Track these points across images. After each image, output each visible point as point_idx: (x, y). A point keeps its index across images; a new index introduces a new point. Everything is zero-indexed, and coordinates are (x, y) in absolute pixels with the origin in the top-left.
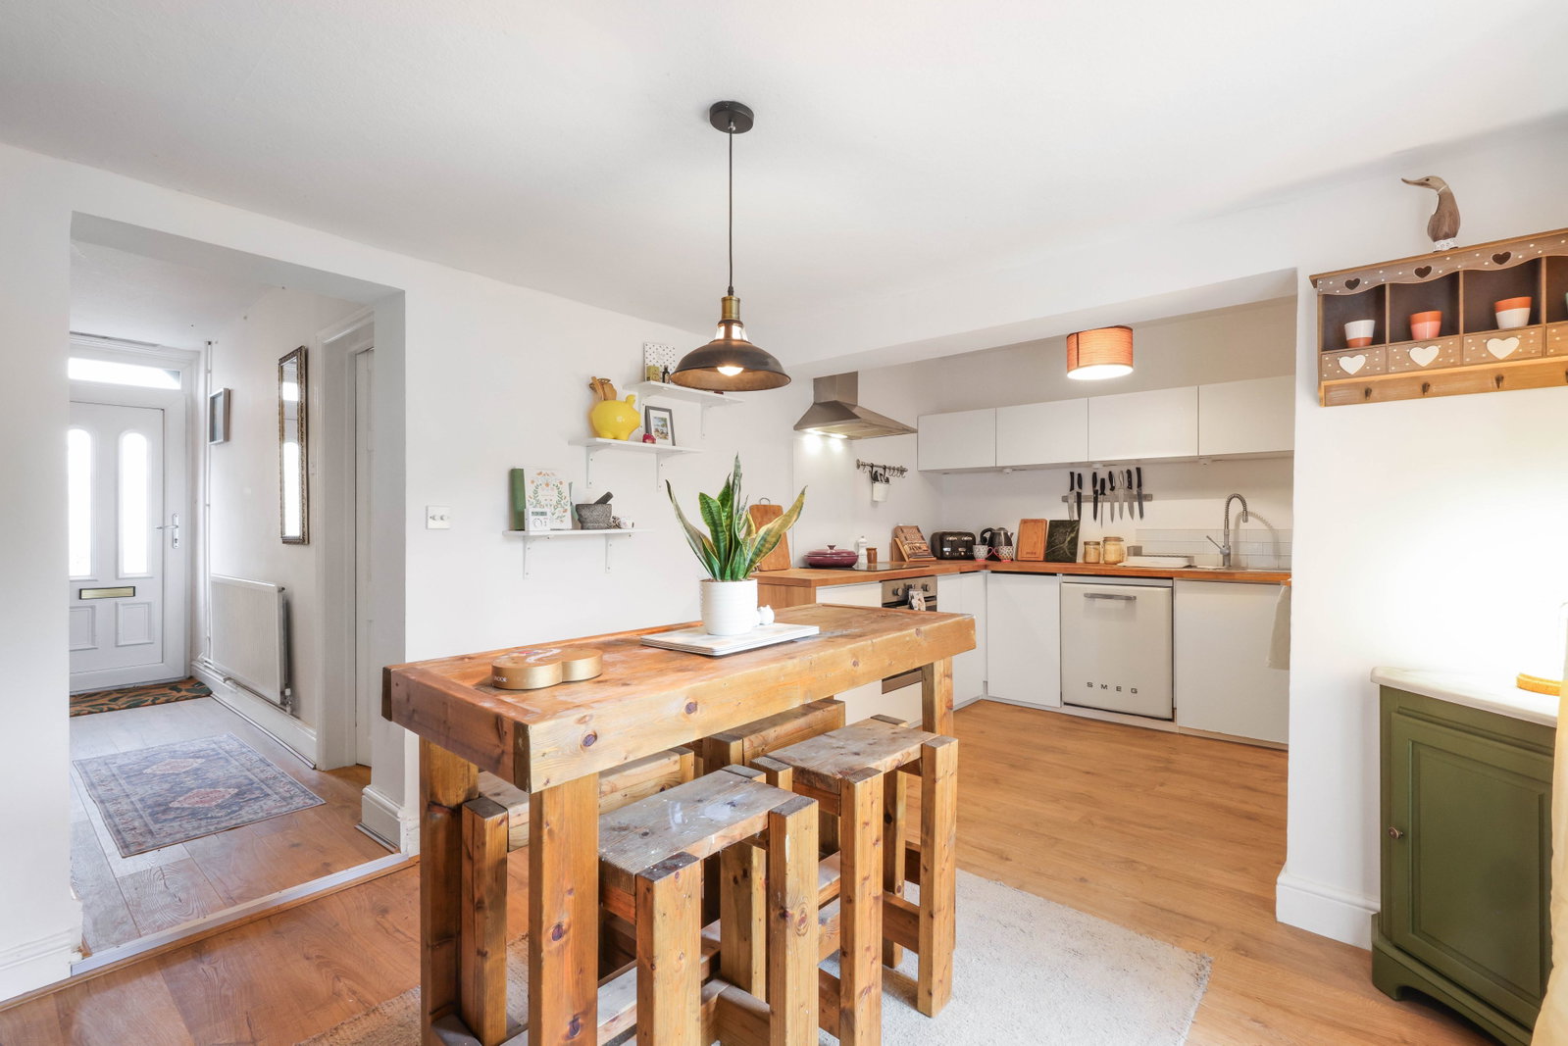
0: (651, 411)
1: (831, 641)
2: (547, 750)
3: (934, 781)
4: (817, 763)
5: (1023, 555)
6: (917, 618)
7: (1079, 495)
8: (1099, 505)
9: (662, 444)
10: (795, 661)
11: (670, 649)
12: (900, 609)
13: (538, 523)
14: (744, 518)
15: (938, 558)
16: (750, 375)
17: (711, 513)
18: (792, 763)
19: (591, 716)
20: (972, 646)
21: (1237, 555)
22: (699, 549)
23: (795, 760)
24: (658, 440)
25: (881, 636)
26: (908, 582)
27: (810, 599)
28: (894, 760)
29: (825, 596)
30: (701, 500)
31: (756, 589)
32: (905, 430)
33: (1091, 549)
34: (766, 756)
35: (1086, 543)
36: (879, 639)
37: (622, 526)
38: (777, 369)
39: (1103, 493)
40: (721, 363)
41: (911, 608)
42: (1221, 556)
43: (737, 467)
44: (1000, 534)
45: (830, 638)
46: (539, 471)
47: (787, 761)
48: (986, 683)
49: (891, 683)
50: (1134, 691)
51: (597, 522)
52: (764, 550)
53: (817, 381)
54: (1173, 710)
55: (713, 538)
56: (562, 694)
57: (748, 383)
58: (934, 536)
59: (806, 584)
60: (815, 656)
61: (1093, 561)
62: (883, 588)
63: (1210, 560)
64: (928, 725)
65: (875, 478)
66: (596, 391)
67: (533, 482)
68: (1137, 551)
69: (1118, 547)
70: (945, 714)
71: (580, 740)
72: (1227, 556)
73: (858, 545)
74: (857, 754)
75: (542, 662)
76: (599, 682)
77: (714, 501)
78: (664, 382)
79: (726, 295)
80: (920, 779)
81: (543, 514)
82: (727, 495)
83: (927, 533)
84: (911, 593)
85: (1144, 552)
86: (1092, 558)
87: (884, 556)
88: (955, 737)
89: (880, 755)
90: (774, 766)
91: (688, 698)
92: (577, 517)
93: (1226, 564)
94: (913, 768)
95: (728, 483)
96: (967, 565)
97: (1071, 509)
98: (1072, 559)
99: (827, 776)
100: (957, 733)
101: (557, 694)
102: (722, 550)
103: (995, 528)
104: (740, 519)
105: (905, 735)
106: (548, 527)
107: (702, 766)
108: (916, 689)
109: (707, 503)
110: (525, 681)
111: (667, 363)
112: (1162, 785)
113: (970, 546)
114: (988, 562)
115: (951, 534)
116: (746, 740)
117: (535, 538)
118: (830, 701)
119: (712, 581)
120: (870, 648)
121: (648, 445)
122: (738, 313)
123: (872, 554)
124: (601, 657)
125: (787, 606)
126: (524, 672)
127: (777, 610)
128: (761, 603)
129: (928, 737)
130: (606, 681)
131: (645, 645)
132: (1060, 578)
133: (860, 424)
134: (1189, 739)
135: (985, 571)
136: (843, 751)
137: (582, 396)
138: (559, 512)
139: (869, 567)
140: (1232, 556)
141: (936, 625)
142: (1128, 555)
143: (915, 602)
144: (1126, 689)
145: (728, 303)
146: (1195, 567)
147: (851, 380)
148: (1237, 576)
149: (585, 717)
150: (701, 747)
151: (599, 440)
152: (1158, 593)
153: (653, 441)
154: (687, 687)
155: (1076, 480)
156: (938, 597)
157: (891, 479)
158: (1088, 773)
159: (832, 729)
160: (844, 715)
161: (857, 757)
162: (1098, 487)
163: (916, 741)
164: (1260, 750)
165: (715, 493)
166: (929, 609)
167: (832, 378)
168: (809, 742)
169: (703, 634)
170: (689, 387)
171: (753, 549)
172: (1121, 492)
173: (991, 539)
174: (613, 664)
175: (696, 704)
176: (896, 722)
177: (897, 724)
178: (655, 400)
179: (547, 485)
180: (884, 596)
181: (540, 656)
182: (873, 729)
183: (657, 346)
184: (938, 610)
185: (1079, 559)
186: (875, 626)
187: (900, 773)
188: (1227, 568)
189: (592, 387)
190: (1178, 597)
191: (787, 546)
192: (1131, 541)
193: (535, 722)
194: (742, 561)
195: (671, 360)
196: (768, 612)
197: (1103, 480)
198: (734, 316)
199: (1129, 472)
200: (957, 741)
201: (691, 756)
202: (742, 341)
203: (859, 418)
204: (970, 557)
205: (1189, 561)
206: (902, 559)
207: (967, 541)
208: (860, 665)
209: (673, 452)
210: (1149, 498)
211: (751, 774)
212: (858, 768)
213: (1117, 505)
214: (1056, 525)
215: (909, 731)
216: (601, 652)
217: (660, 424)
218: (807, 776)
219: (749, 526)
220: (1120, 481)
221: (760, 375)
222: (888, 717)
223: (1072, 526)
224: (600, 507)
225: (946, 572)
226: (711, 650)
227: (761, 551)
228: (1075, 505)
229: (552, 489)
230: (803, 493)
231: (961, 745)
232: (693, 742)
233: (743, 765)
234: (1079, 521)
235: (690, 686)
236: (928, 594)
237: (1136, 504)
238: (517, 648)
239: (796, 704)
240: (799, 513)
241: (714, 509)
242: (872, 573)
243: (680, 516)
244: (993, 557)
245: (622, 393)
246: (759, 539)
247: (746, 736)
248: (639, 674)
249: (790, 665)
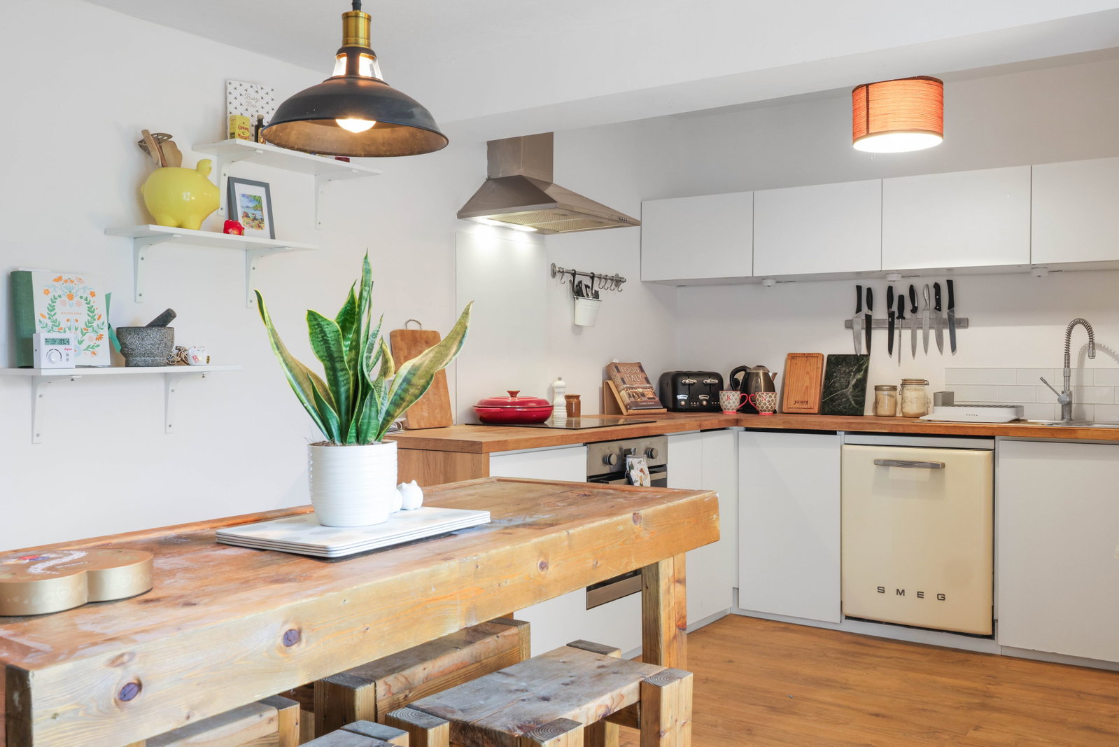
0: (237, 186)
1: (508, 532)
2: (59, 709)
3: (658, 735)
4: (490, 713)
5: (790, 405)
6: (635, 497)
7: (868, 319)
8: (896, 332)
9: (252, 236)
10: (453, 563)
11: (261, 548)
12: (613, 484)
13: (55, 356)
14: (376, 348)
15: (669, 410)
16: (386, 133)
17: (325, 341)
18: (449, 716)
19: (132, 655)
20: (714, 538)
21: (1080, 404)
22: (307, 396)
23: (453, 712)
24: (247, 230)
25: (582, 525)
26: (626, 445)
27: (480, 471)
28: (600, 706)
29: (502, 466)
30: (309, 321)
31: (395, 456)
32: (623, 221)
33: (884, 395)
34: (409, 706)
35: (877, 388)
36: (579, 529)
37: (191, 360)
38: (426, 123)
39: (901, 316)
40: (343, 115)
41: (630, 482)
42: (1060, 406)
43: (367, 271)
44: (757, 374)
45: (506, 528)
46: (57, 275)
47: (442, 713)
48: (737, 590)
49: (600, 592)
50: (941, 597)
51: (150, 354)
52: (408, 398)
53: (493, 146)
54: (994, 622)
55: (329, 380)
56: (88, 622)
57: (383, 144)
58: (664, 377)
59: (474, 448)
60: (483, 555)
61: (887, 413)
62: (588, 452)
63: (1045, 413)
64: (651, 653)
65: (578, 291)
66: (149, 153)
67: (47, 292)
68: (946, 399)
69: (921, 393)
70: (675, 637)
71: (114, 692)
72: (1067, 406)
73: (552, 391)
74: (545, 699)
75: (55, 572)
76: (147, 601)
77: (329, 323)
78: (257, 140)
79: (350, 9)
80: (637, 732)
81: (63, 342)
82: (350, 316)
83: (654, 374)
84: (630, 460)
85: (957, 400)
86: (885, 409)
87: (591, 407)
88: (689, 670)
89: (580, 700)
90: (421, 722)
91: (285, 623)
92: (118, 347)
93: (1066, 416)
94: (627, 717)
95: (352, 297)
96: (710, 419)
97: (857, 338)
98: (858, 410)
99: (501, 734)
100: (693, 663)
101: (78, 621)
102: (343, 397)
103: (751, 365)
104: (370, 350)
105: (616, 669)
106: (72, 364)
107: (312, 724)
108: (632, 605)
109: (319, 325)
110: (26, 602)
111: (262, 113)
112: (977, 728)
113: (715, 391)
114: (742, 416)
115: (689, 375)
116: (380, 683)
117: (50, 380)
118: (507, 621)
119: (327, 445)
120: (566, 543)
121: (233, 236)
122: (368, 38)
123: (573, 405)
124: (151, 563)
125: (445, 482)
126: (24, 587)
127: (428, 488)
128: (403, 477)
129: (650, 671)
130: (158, 600)
131: (222, 543)
132: (841, 437)
133: (556, 211)
134: (1013, 662)
135: (735, 428)
136: (525, 695)
137: (127, 160)
138: (89, 339)
139: (569, 423)
140: (1074, 406)
141: (662, 507)
142: (935, 405)
143: (635, 474)
144: (930, 595)
145: (352, 21)
146: (1025, 421)
147: (542, 145)
148: (1080, 435)
149: (122, 655)
150: (311, 697)
151: (153, 228)
152: (973, 459)
153: (240, 231)
154: (285, 606)
155: (864, 297)
156: (668, 466)
157: (602, 293)
158: (877, 715)
159: (510, 664)
160: (529, 641)
161: (545, 704)
162: (895, 308)
163: (632, 677)
164: (1106, 675)
165: (331, 313)
166: (655, 483)
167: (515, 142)
168: (476, 683)
169: (313, 525)
170: (292, 148)
171: (392, 396)
172: (925, 314)
173: (745, 381)
174: (171, 573)
175: (300, 632)
176: (604, 651)
177: (605, 653)
178: (243, 169)
179: (71, 297)
180: (589, 465)
181: (52, 563)
182: (570, 662)
183: (246, 86)
184: (669, 485)
185: (868, 411)
186: (573, 510)
187: (609, 726)
188: (1067, 423)
189: (143, 145)
190: (1002, 463)
191: (447, 392)
192: (938, 384)
193: (39, 666)
194: (373, 414)
195: (268, 108)
196: (414, 491)
197: (901, 298)
198: (362, 42)
199: (937, 286)
200: (691, 675)
201: (294, 710)
202: (374, 79)
203: (554, 201)
204: (715, 407)
205: (1017, 413)
206: (619, 412)
207: (710, 385)
208: (551, 567)
209: (272, 249)
210: (964, 323)
211: (386, 734)
212: (548, 719)
213: (920, 333)
214: (836, 362)
215: (623, 663)
216: (150, 556)
217: (251, 205)
218: (470, 735)
219: (386, 362)
220: (925, 299)
221: (403, 132)
222: (592, 644)
223: (859, 363)
224: (156, 334)
225: (680, 429)
226: (325, 549)
227: (402, 399)
228: (863, 333)
229: (79, 304)
230: (466, 313)
231: (696, 680)
232: (294, 690)
233: (376, 721)
234: (868, 356)
235: (289, 605)
236: (654, 463)
237: (946, 333)
238: (15, 551)
239: (453, 627)
240: (461, 342)
241: (330, 336)
242: (574, 433)
243: (278, 346)
244: (748, 407)
245: (191, 157)
246: (399, 381)
247: (380, 677)
248: (211, 588)
249: (445, 570)
